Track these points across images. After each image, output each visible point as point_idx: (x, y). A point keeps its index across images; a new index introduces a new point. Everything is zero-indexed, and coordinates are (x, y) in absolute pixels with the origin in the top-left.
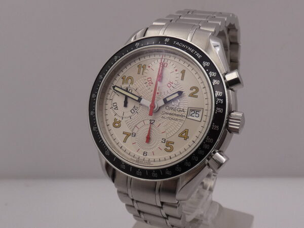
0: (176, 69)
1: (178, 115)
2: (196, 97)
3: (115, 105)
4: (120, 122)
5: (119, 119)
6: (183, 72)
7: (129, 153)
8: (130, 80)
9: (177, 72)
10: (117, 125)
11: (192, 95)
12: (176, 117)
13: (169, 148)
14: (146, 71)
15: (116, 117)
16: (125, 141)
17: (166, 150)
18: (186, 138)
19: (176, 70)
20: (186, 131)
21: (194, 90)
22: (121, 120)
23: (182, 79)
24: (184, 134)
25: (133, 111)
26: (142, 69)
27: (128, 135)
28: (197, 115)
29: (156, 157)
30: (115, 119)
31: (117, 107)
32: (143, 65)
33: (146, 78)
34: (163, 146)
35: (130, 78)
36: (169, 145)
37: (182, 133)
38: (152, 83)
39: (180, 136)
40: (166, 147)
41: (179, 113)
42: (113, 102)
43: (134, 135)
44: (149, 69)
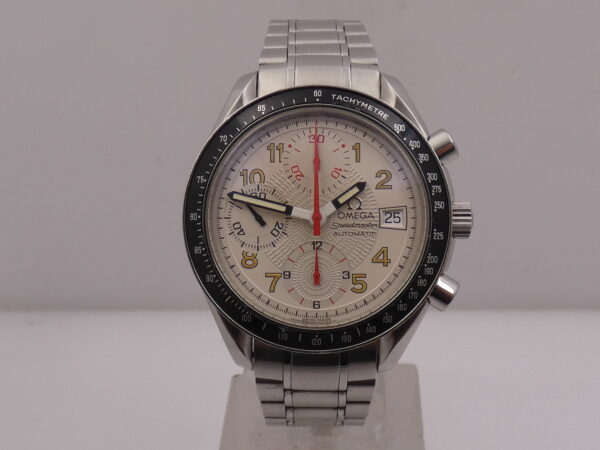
0: (342, 143)
1: (363, 226)
2: (391, 187)
3: (237, 226)
4: (255, 256)
5: (251, 251)
6: (357, 148)
7: (285, 309)
8: (257, 177)
9: (345, 149)
10: (250, 263)
11: (381, 186)
12: (361, 230)
13: (359, 287)
14: (284, 155)
15: (245, 248)
16: (272, 290)
17: (354, 290)
18: (386, 263)
19: (343, 146)
20: (384, 251)
21: (384, 176)
22: (255, 252)
23: (358, 160)
24: (381, 257)
25: (275, 232)
26: (277, 152)
27: (275, 278)
28: (397, 220)
29: (339, 306)
30: (244, 254)
31: (241, 231)
32: (277, 144)
33: (289, 167)
34: (348, 284)
35: (257, 171)
36: (358, 281)
37: (377, 256)
38: (302, 176)
39: (375, 260)
40: (353, 286)
41: (365, 222)
42: (233, 222)
43: (287, 275)
44: (291, 150)
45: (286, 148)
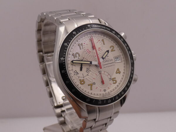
0: (98, 40)
1: (111, 63)
2: (115, 50)
3: (76, 72)
6: (103, 41)
7: (97, 94)
8: (77, 55)
9: (100, 42)
10: (82, 82)
11: (112, 51)
12: (110, 65)
13: (115, 82)
14: (83, 47)
15: (80, 78)
16: (91, 90)
17: (114, 83)
18: (119, 73)
19: (99, 41)
20: (118, 69)
21: (112, 48)
22: (83, 79)
23: (104, 44)
24: (118, 71)
25: (87, 71)
26: (81, 46)
27: (91, 85)
28: (119, 60)
29: (111, 89)
30: (80, 80)
31: (77, 73)
32: (80, 44)
33: (86, 50)
34: (112, 82)
35: (77, 53)
36: (114, 80)
37: (117, 71)
38: (90, 52)
39: (117, 73)
42: (74, 71)
43: (94, 84)
44: (85, 44)
45: (83, 44)
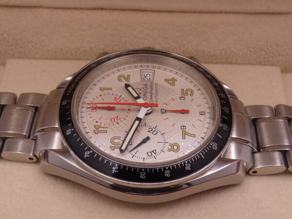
1: (152, 88)
2: (129, 76)
3: (150, 154)
4: (171, 145)
5: (167, 146)
6: (103, 89)
8: (116, 141)
9: (103, 95)
10: (175, 148)
11: (128, 80)
13: (189, 93)
14: (102, 125)
15: (165, 150)
16: (194, 136)
17: (191, 95)
18: (174, 80)
19: (100, 96)
20: (167, 80)
21: (122, 78)
22: (168, 144)
23: (111, 89)
24: (171, 82)
25: (155, 133)
26: (100, 129)
27: (185, 134)
28: (148, 75)
29: (202, 102)
30: (169, 150)
31: (153, 151)
32: (95, 129)
33: (112, 123)
34: (188, 98)
35: (112, 141)
36: (184, 93)
38: (118, 117)
39: (173, 84)
40: (189, 95)
41: (149, 88)
42: (147, 156)
43: (183, 128)
44: (99, 122)
45: (98, 124)
